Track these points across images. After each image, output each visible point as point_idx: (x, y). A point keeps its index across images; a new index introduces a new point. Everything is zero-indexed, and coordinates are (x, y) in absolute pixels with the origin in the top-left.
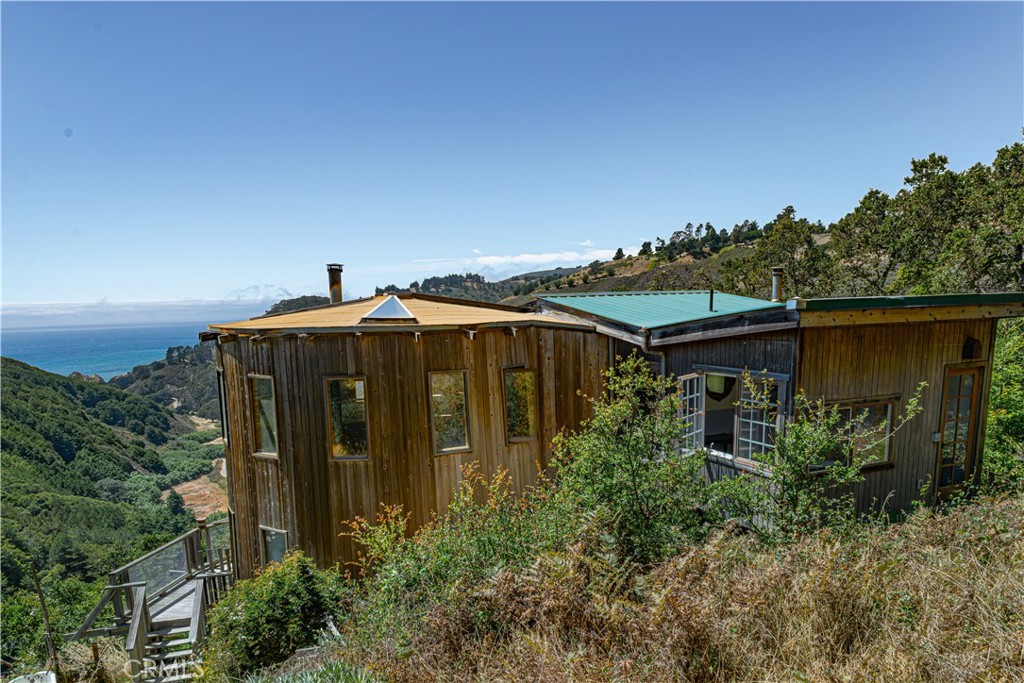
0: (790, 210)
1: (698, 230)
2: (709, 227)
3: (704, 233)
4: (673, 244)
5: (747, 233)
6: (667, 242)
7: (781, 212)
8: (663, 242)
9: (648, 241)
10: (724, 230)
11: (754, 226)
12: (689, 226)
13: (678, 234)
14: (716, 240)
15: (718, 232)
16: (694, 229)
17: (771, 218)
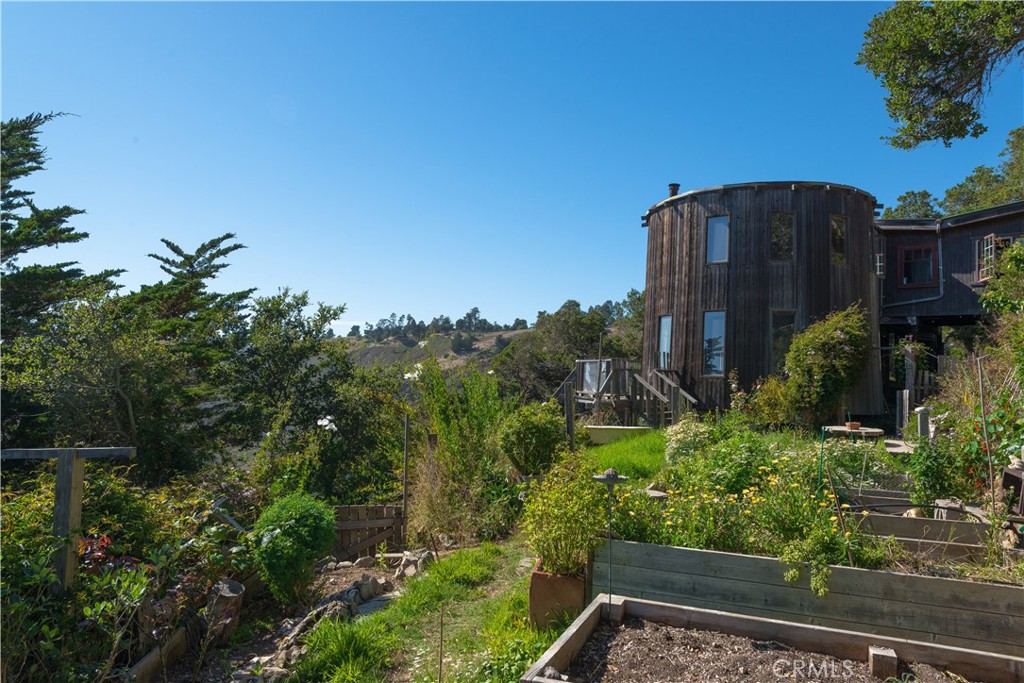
0: (476, 311)
1: (401, 320)
2: (410, 318)
3: (405, 322)
4: (379, 329)
5: (442, 326)
6: (375, 328)
7: (469, 311)
8: (372, 326)
9: (357, 325)
10: (422, 322)
11: (447, 321)
12: (393, 315)
13: (383, 321)
14: (418, 329)
15: (417, 323)
16: (398, 319)
17: (462, 316)
